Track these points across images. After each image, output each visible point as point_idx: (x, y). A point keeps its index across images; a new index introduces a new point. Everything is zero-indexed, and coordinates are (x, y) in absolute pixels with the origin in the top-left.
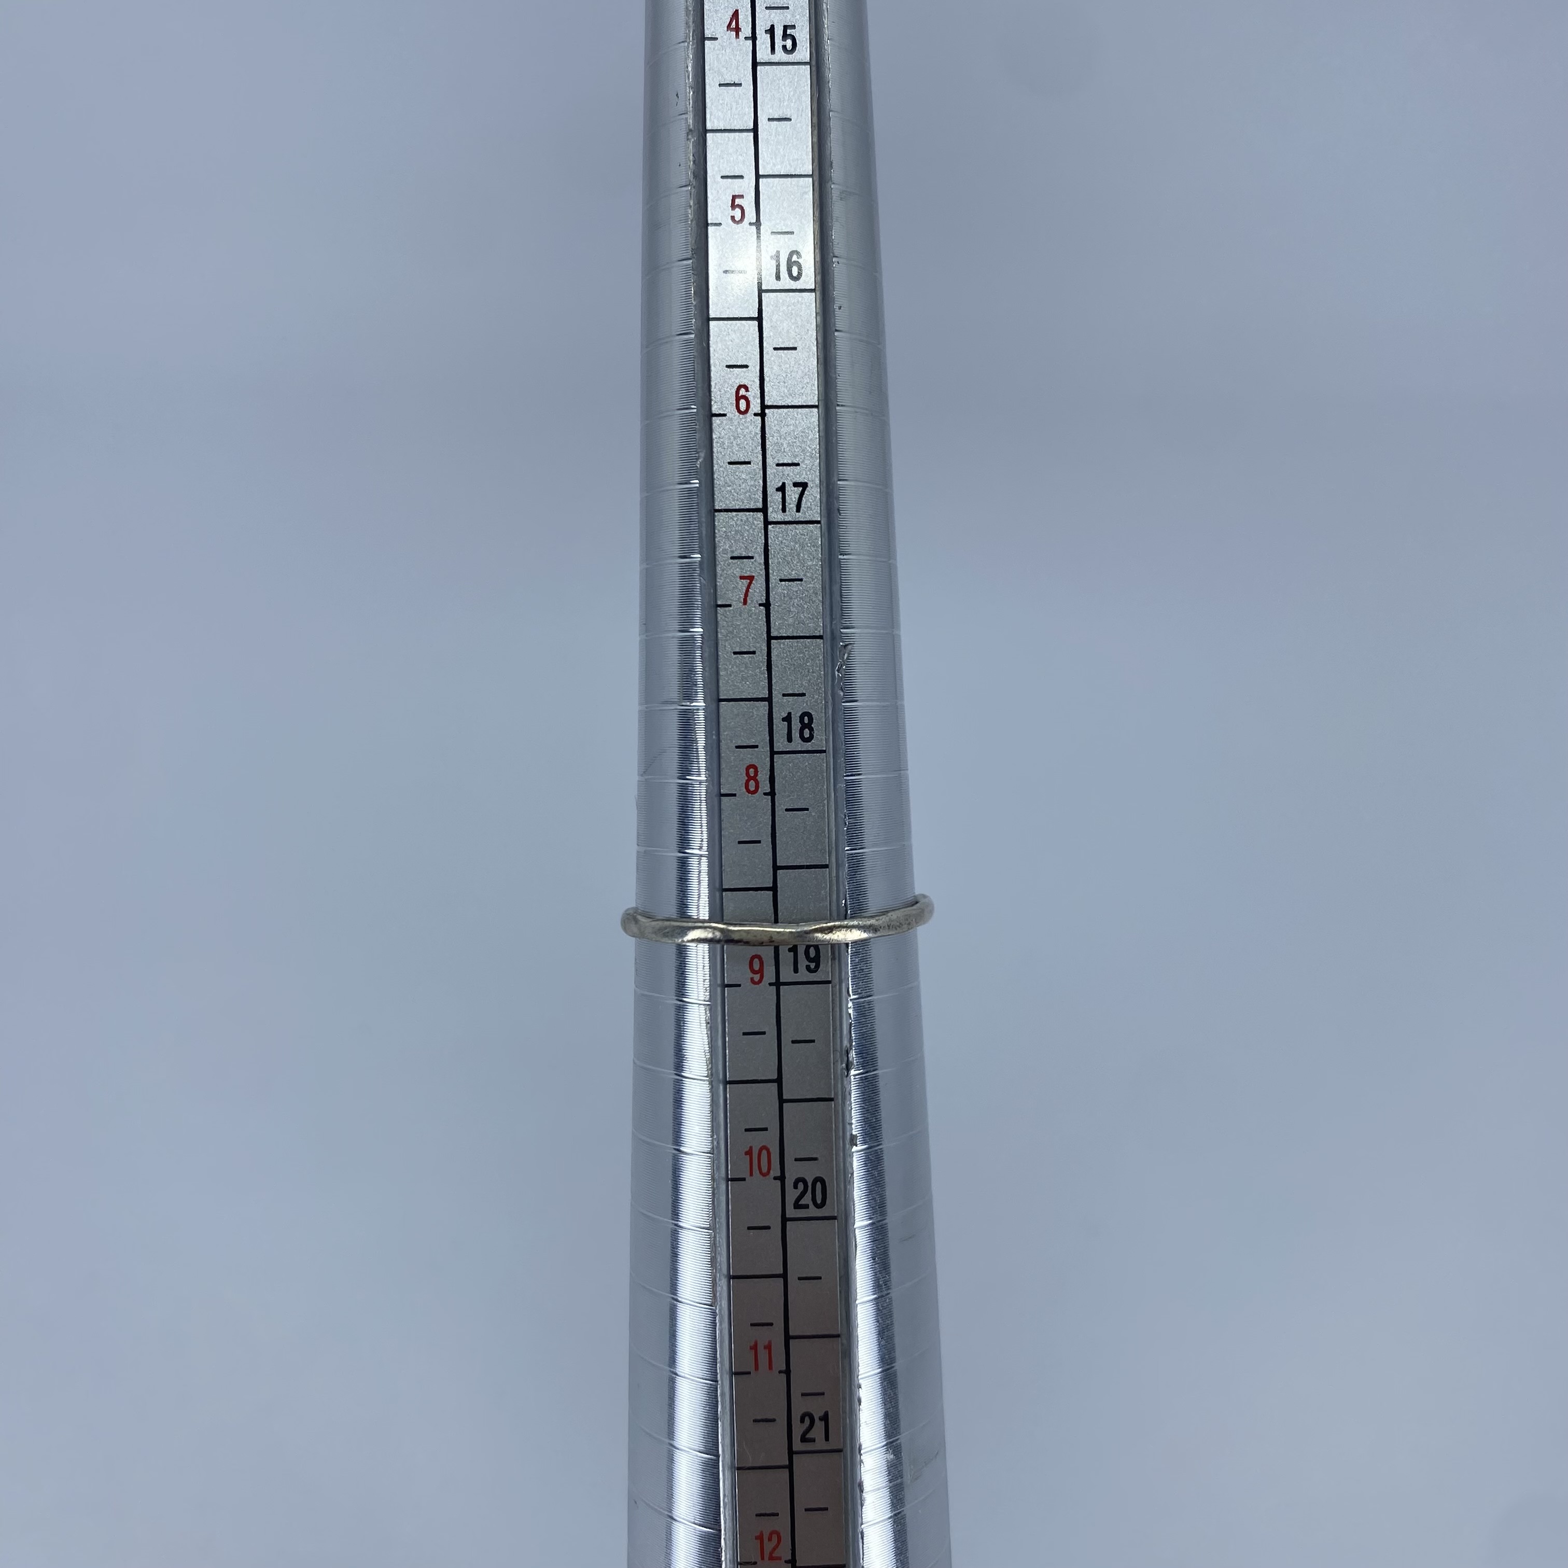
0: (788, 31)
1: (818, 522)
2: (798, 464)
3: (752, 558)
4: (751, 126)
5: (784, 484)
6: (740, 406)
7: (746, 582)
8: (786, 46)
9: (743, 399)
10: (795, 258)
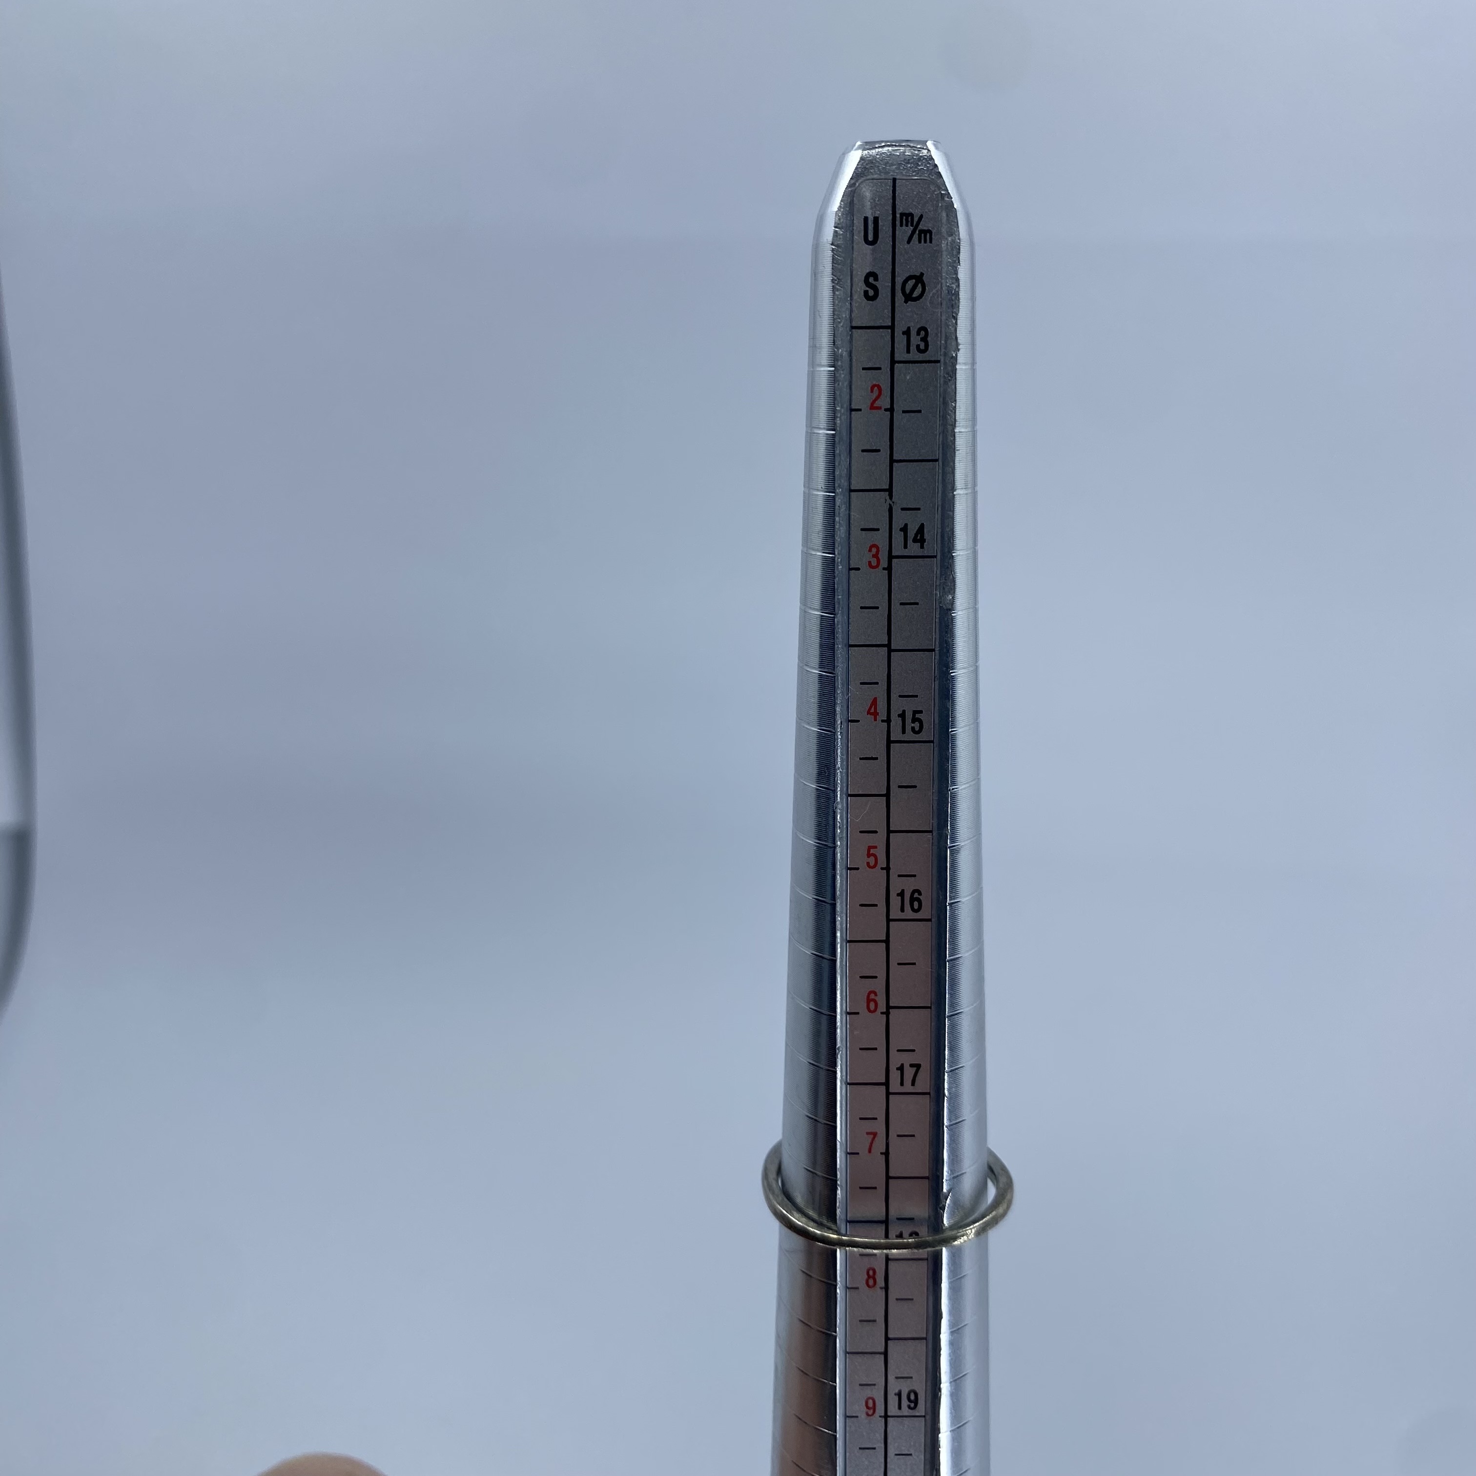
0: (917, 715)
1: (929, 1094)
2: (914, 1051)
3: (876, 1119)
4: (885, 793)
5: (902, 1065)
6: (870, 1007)
7: (872, 1136)
8: (914, 727)
9: (872, 1001)
10: (916, 895)
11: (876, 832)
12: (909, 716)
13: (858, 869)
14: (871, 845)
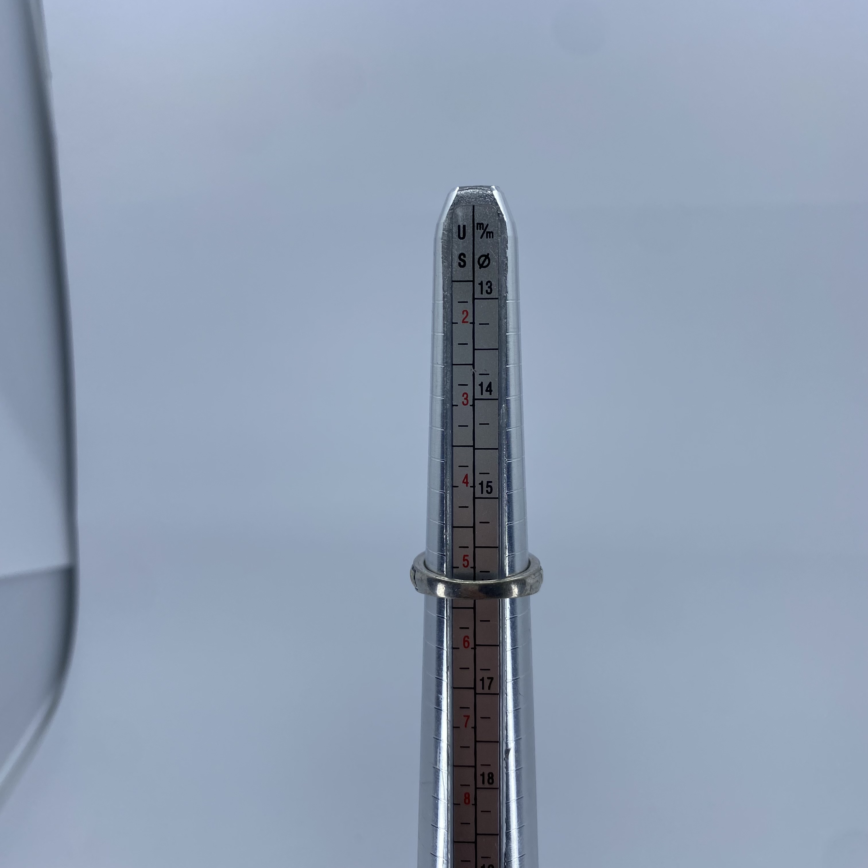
0: (489, 483)
3: (469, 708)
4: (472, 525)
5: (483, 678)
6: (465, 644)
7: (467, 718)
8: (488, 490)
9: (466, 641)
11: (468, 547)
12: (485, 485)
14: (465, 554)
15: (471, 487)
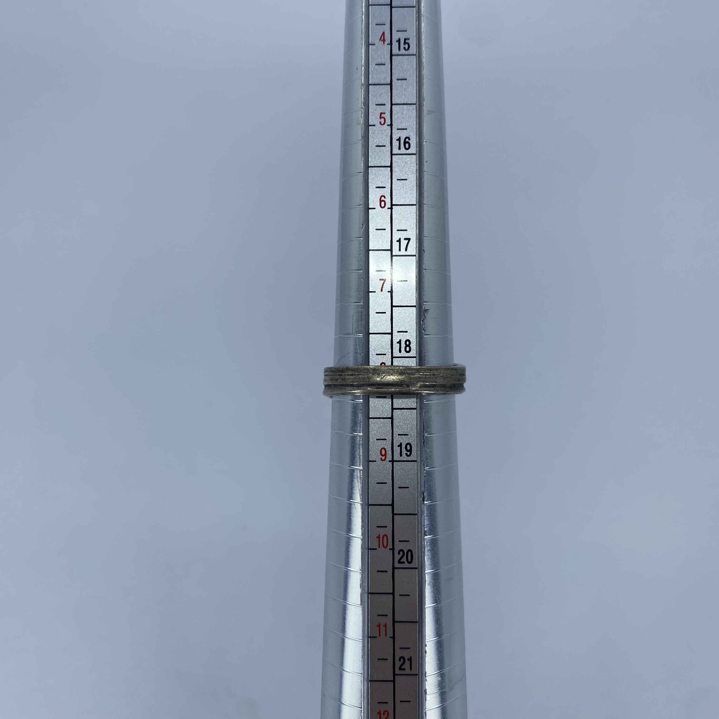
0: (406, 41)
1: (415, 256)
2: (406, 230)
3: (385, 271)
4: (389, 83)
5: (400, 239)
6: (382, 205)
7: (383, 281)
8: (405, 47)
9: (383, 201)
10: (407, 140)
11: (384, 105)
12: (402, 42)
13: (374, 125)
14: (382, 112)
15: (388, 44)
